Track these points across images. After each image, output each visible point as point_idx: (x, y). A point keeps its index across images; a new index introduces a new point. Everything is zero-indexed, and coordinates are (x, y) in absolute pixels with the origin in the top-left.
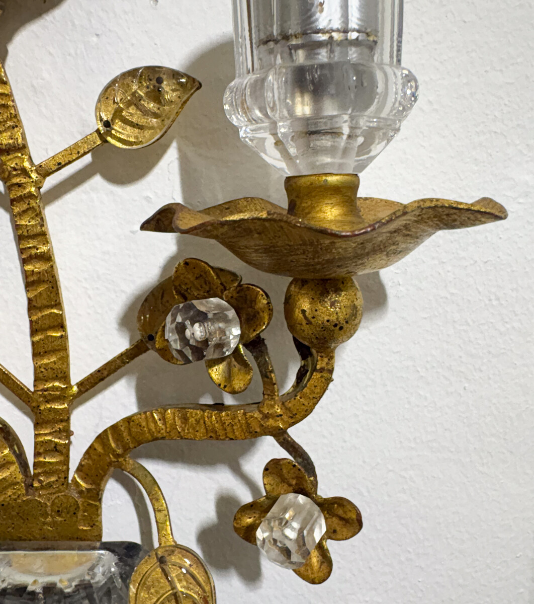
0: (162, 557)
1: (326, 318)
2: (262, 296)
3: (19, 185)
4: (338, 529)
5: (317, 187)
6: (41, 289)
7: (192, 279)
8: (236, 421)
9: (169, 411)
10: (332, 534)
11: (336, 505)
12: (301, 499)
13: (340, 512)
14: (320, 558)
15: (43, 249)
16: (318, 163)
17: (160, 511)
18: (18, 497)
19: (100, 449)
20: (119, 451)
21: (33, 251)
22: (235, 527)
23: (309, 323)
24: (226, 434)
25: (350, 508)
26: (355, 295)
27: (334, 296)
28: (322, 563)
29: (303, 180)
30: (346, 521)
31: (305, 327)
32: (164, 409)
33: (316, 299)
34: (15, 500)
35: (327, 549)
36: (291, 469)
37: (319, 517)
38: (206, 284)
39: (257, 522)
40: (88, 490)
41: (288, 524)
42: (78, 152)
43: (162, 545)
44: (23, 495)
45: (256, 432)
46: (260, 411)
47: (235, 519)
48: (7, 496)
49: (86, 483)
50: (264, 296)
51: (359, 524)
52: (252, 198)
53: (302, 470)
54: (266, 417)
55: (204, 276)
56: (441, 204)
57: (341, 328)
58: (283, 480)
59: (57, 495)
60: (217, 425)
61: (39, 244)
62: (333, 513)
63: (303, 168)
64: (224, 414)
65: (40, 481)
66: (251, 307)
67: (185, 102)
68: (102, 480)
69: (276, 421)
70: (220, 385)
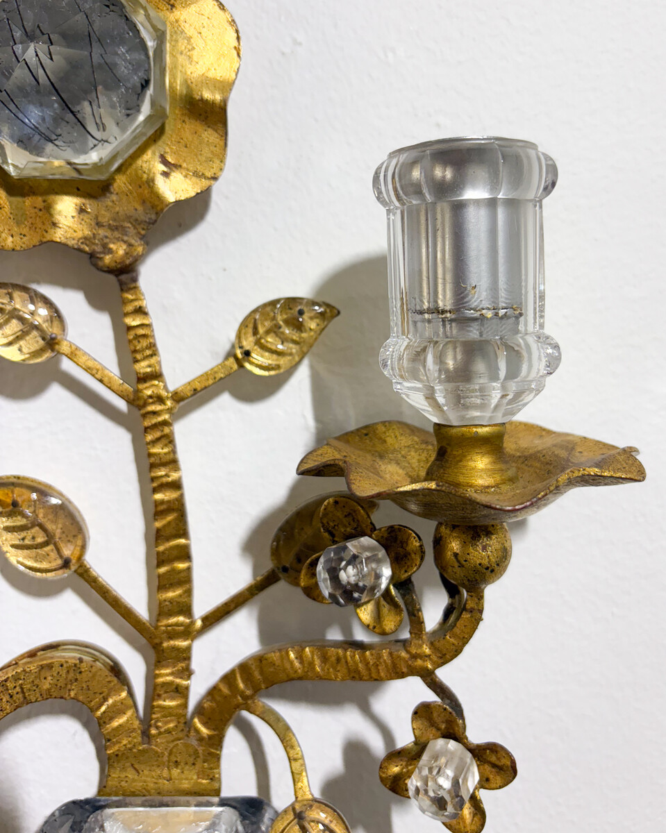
0: (301, 812)
1: (478, 562)
2: (415, 538)
3: (154, 413)
4: (491, 777)
5: (468, 438)
6: (170, 518)
7: (341, 517)
8: (382, 660)
9: (307, 649)
10: (485, 783)
11: (488, 751)
12: (452, 745)
13: (493, 759)
14: (472, 809)
15: (174, 476)
16: (467, 416)
17: (295, 760)
18: (134, 745)
19: (225, 690)
20: (248, 692)
21: (164, 480)
22: (381, 777)
23: (461, 566)
24: (370, 674)
25: (504, 755)
26: (505, 537)
27: (485, 539)
28: (475, 815)
29: (454, 431)
30: (499, 768)
31: (457, 570)
32: (301, 647)
33: (467, 543)
34: (130, 749)
35: (480, 800)
36: (441, 712)
37: (471, 764)
38: (354, 521)
39: (404, 770)
40: (210, 737)
41: (441, 773)
42: (215, 378)
43: (299, 799)
44: (140, 744)
45: (403, 673)
46: (408, 652)
47: (381, 768)
48: (122, 745)
49: (208, 728)
50: (417, 538)
51: (514, 772)
52: (390, 422)
53: (454, 713)
54: (415, 657)
55: (354, 514)
56: (587, 473)
57: (492, 571)
58: (432, 724)
59: (176, 743)
60: (360, 665)
61: (169, 471)
62: (485, 759)
63: (453, 418)
64: (368, 653)
65: (157, 728)
66: (402, 547)
67: (323, 329)
68: (225, 725)
69: (424, 661)
70: (368, 626)
